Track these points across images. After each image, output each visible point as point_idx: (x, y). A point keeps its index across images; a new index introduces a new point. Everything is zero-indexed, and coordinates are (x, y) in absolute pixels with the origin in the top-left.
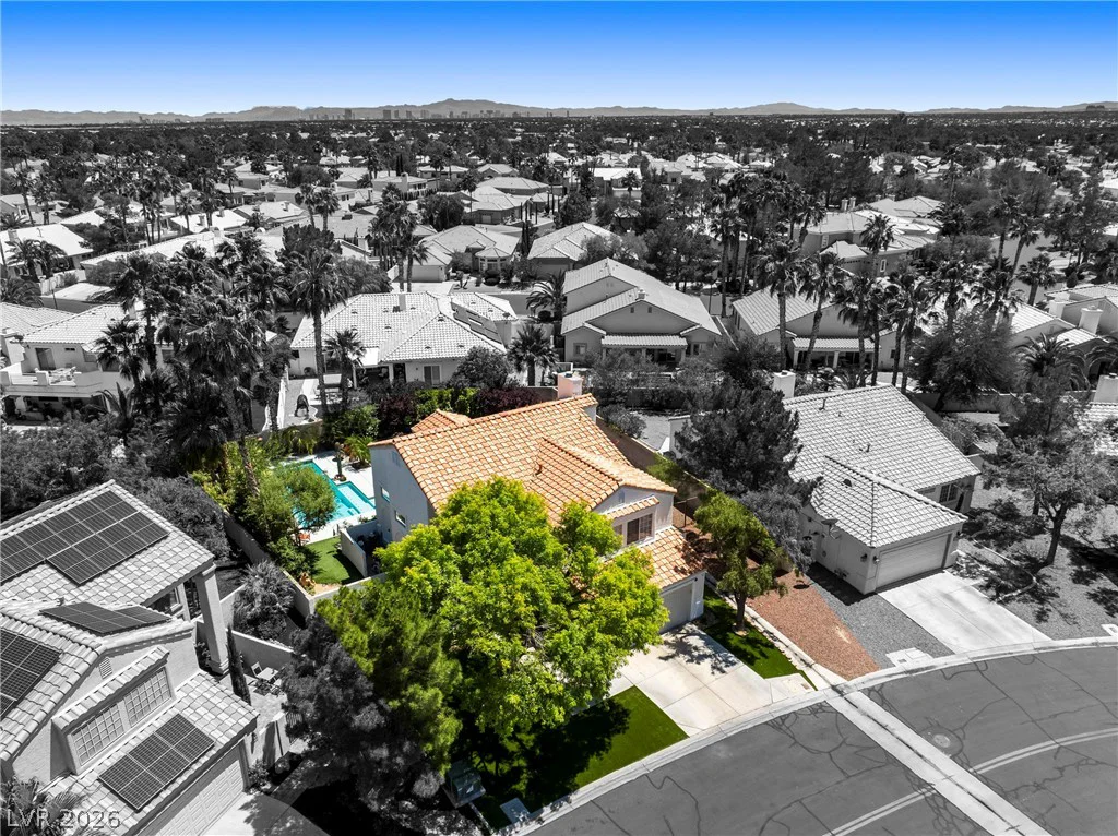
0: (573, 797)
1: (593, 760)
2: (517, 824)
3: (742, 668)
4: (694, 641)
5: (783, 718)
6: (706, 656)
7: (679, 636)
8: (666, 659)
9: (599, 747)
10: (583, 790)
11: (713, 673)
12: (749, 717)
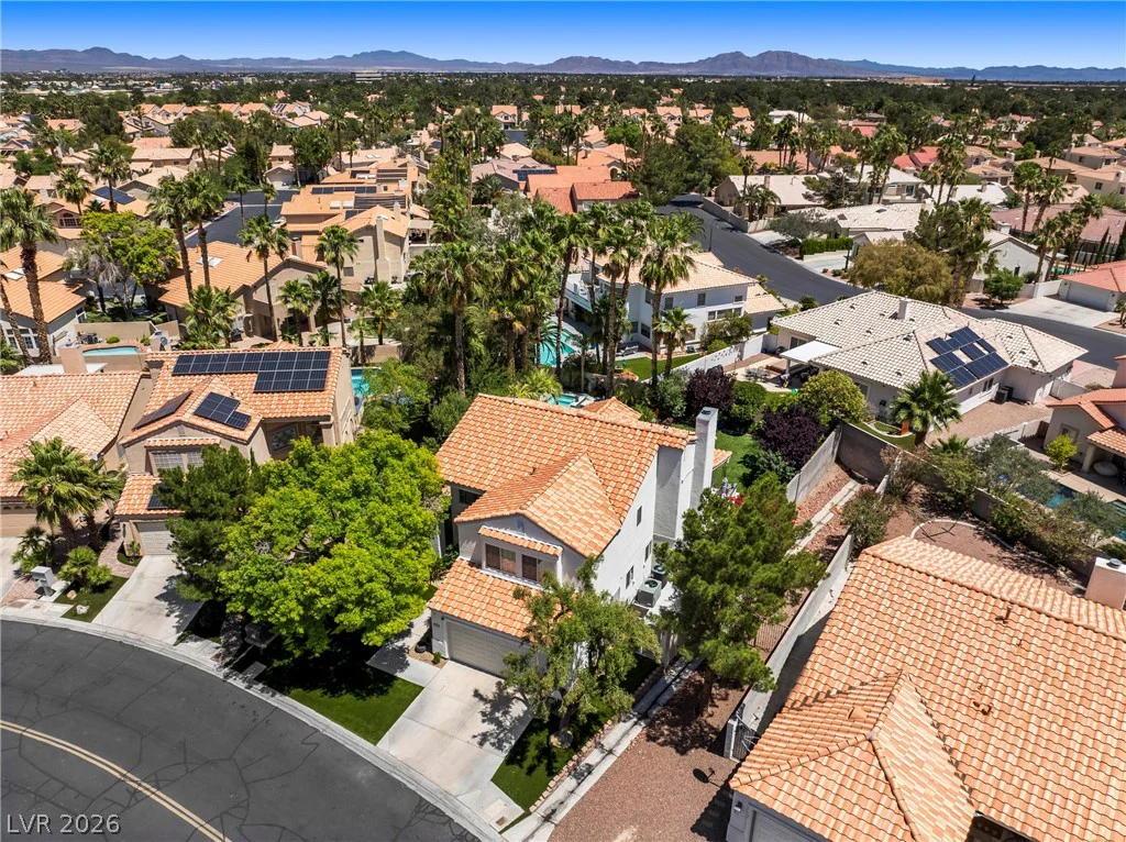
0: (278, 696)
1: (318, 692)
2: (241, 676)
3: (497, 758)
4: (518, 709)
5: (436, 811)
6: (499, 724)
7: (518, 695)
8: (477, 694)
9: (334, 690)
10: (287, 699)
11: (475, 737)
12: (425, 782)
